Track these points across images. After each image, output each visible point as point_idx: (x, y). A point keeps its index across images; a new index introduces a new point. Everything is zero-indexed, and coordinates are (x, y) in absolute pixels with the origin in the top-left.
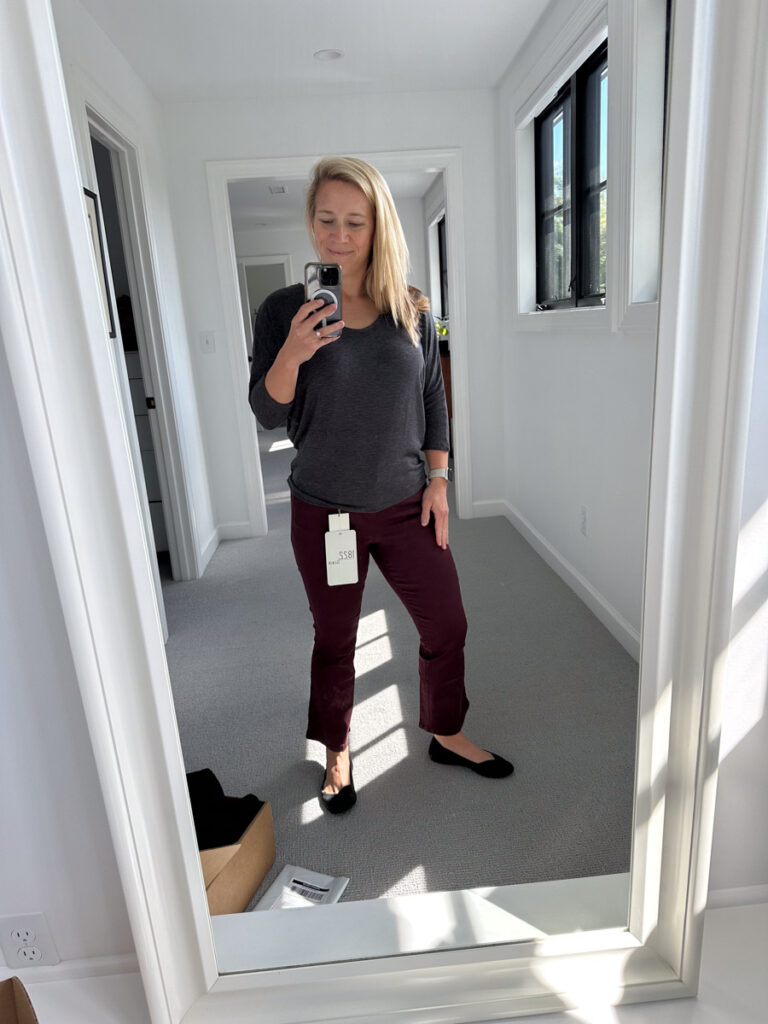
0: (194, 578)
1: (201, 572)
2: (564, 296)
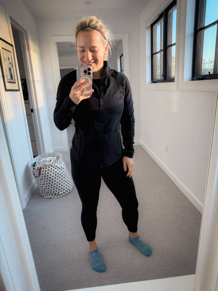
2: (160, 79)
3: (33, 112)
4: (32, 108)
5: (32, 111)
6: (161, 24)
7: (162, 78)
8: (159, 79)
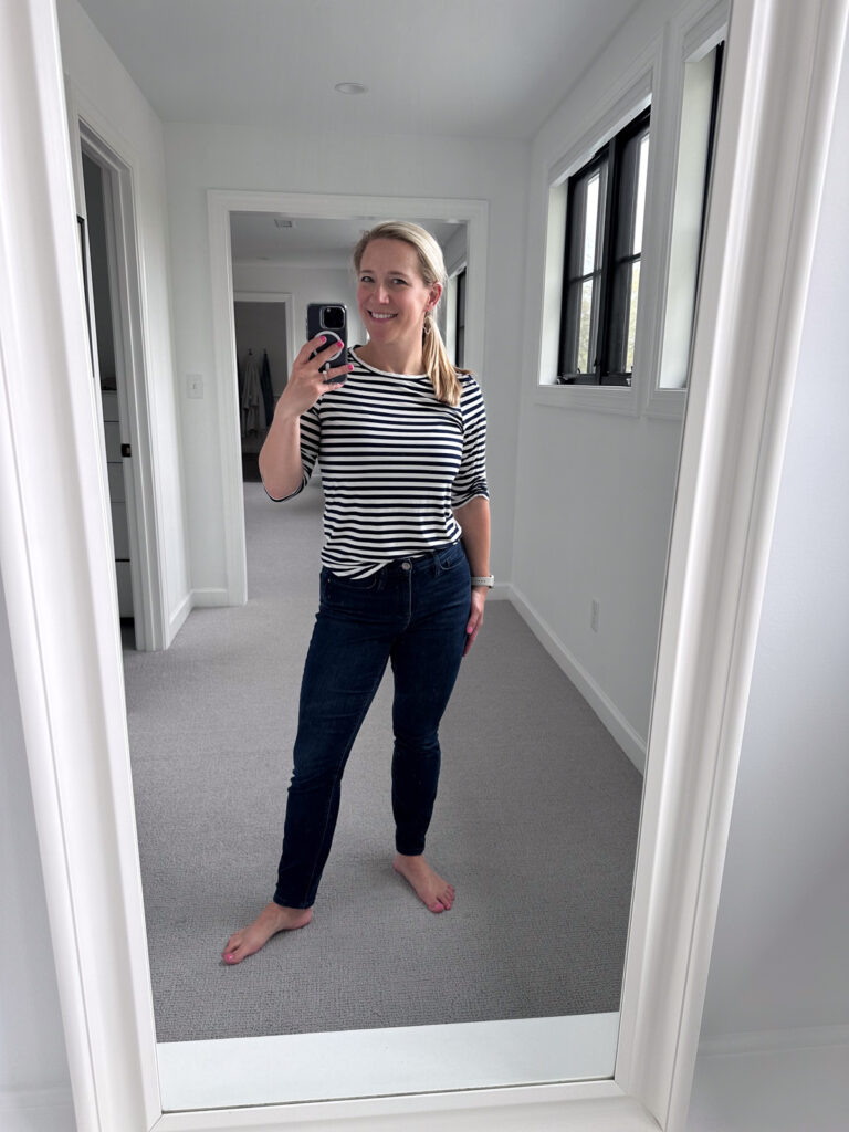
0: (160, 649)
1: (168, 643)
2: (588, 370)
3: (129, 455)
4: (125, 443)
5: (126, 450)
6: (600, 177)
7: (594, 370)
8: (584, 371)
